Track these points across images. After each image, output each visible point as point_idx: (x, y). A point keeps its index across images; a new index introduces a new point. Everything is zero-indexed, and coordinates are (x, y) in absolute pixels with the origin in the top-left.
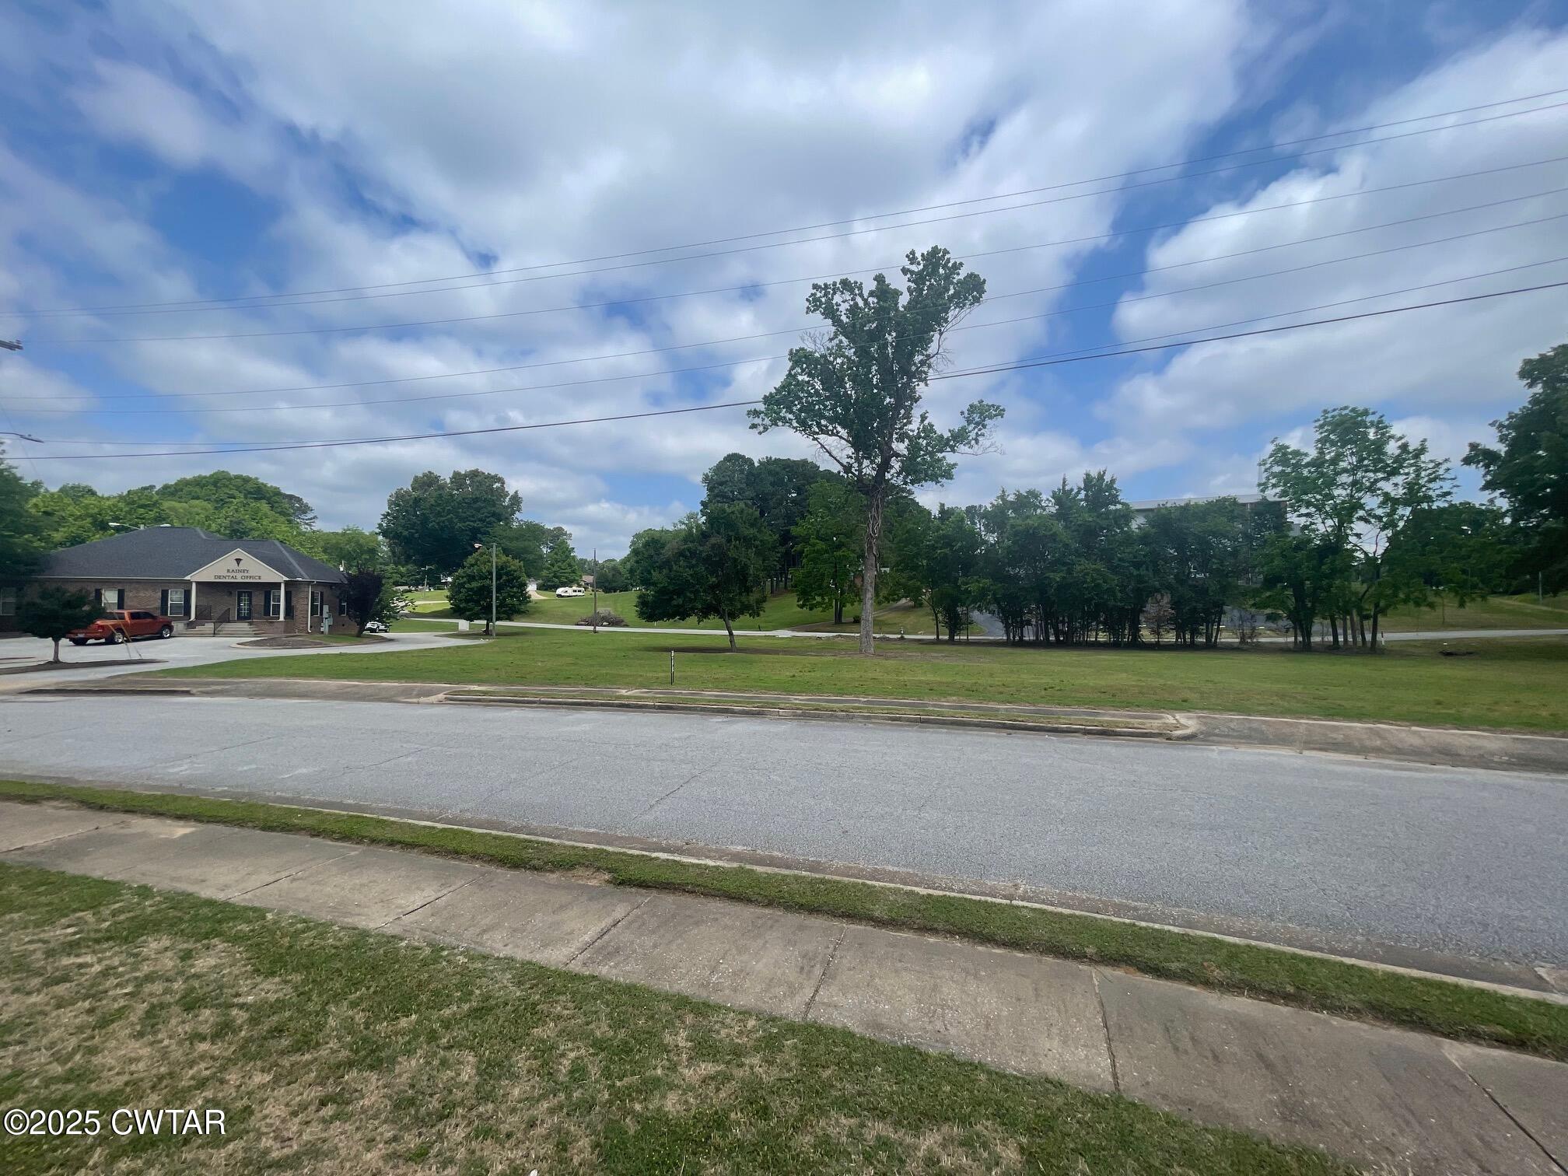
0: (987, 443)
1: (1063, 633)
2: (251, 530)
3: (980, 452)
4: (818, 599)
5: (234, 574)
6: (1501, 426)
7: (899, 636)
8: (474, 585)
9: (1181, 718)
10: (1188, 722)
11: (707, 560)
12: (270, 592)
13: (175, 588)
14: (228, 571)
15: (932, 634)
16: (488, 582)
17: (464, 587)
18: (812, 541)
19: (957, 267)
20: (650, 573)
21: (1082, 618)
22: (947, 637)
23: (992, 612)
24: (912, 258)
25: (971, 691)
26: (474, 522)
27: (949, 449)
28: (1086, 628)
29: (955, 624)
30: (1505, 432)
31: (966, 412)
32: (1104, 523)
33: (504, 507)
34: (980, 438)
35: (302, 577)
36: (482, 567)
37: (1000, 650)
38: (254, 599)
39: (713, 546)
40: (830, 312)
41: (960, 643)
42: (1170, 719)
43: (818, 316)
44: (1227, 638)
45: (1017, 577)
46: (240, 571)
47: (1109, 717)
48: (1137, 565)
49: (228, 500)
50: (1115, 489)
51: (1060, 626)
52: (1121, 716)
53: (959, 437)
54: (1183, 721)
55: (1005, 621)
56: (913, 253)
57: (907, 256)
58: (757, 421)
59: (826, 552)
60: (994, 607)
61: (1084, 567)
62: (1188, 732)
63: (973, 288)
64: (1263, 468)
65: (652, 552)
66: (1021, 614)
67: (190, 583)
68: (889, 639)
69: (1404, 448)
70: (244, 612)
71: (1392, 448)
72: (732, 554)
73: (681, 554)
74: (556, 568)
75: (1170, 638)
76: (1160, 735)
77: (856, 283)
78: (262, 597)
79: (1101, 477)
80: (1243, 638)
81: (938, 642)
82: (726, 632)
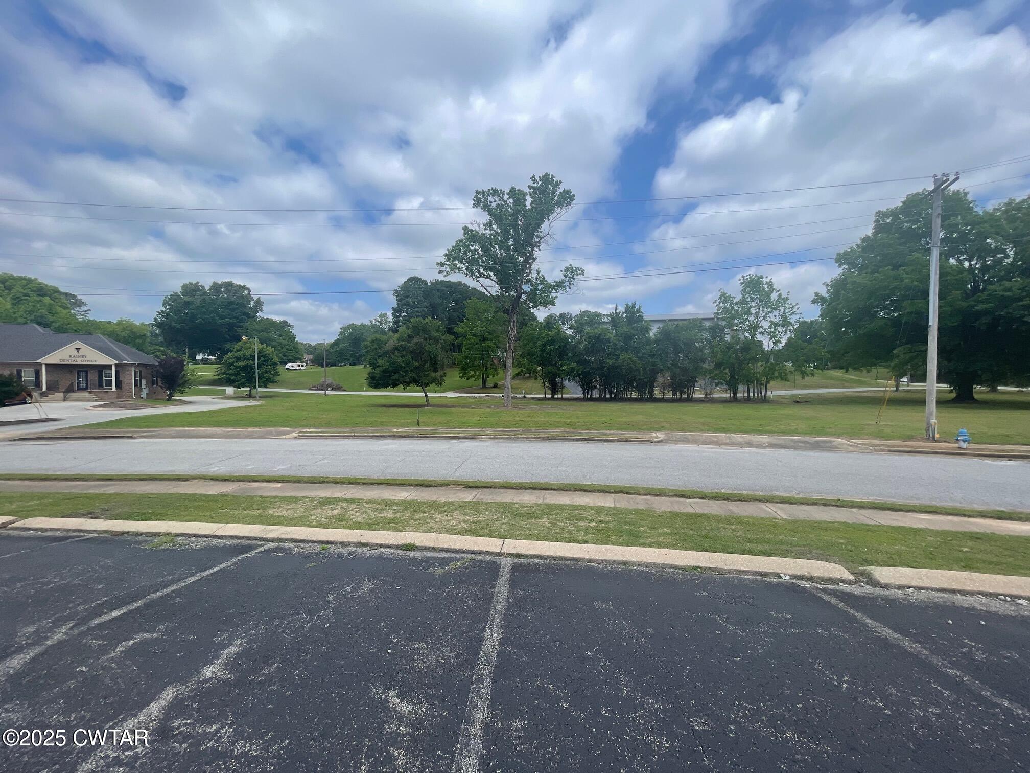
0: (575, 289)
1: (614, 393)
2: (53, 322)
3: (571, 293)
4: (472, 373)
5: (75, 359)
6: (828, 285)
7: (523, 396)
8: (241, 363)
9: (659, 434)
10: (660, 435)
11: (413, 352)
12: (102, 371)
13: (26, 368)
14: (70, 356)
15: (541, 393)
16: (251, 362)
17: (233, 365)
18: (468, 337)
19: (558, 184)
20: (376, 359)
21: (624, 384)
22: (550, 396)
23: (576, 382)
24: (533, 179)
25: (570, 425)
26: (231, 319)
27: (554, 291)
28: (626, 390)
29: (555, 388)
30: (829, 288)
31: (563, 271)
32: (635, 332)
33: (251, 308)
34: (571, 286)
35: (126, 360)
36: (246, 352)
37: (579, 403)
38: (90, 376)
39: (416, 344)
40: (486, 207)
41: (558, 399)
42: (654, 435)
43: (479, 209)
44: (698, 395)
45: (589, 361)
46: (79, 357)
47: (629, 434)
48: (652, 356)
49: (23, 298)
50: (642, 312)
51: (612, 389)
52: (634, 434)
53: (560, 284)
54: (658, 435)
55: (582, 386)
56: (534, 177)
57: (531, 178)
58: (443, 269)
59: (477, 343)
60: (577, 379)
61: (625, 357)
62: (660, 439)
63: (567, 198)
64: (715, 304)
65: (376, 346)
66: (591, 382)
67: (40, 365)
68: (517, 398)
69: (780, 296)
70: (83, 385)
71: (774, 296)
72: (428, 348)
73: (396, 349)
74: (284, 350)
75: (669, 395)
76: (648, 441)
77: (501, 190)
78: (97, 375)
79: (634, 306)
80: (706, 394)
81: (545, 399)
82: (423, 394)
